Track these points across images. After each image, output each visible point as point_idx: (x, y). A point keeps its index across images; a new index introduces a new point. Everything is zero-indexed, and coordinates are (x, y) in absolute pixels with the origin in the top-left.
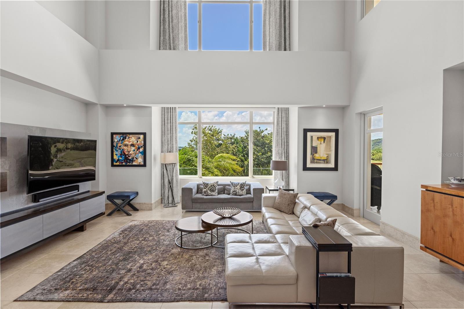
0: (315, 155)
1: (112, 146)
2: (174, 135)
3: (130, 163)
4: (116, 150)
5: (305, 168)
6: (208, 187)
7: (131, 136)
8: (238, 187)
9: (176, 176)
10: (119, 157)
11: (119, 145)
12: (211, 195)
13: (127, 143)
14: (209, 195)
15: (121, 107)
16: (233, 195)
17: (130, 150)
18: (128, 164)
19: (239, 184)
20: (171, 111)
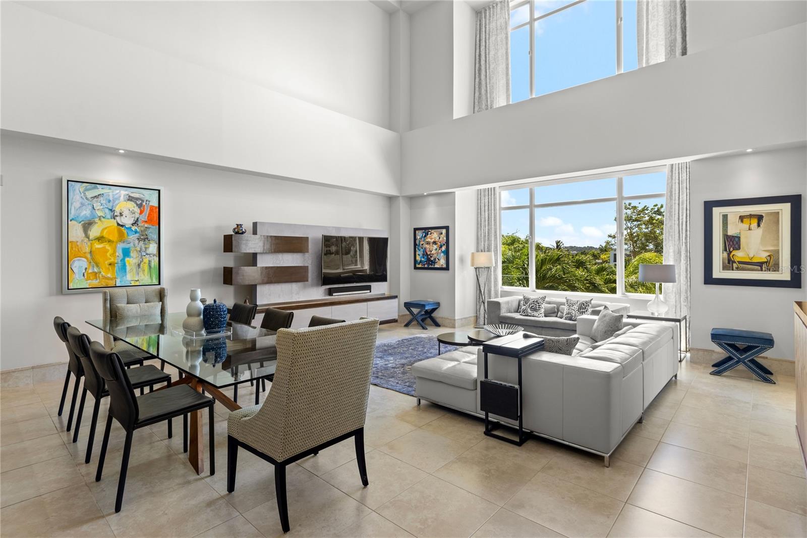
0: (734, 253)
1: (415, 245)
2: (493, 226)
3: (432, 265)
4: (418, 249)
5: (709, 279)
6: (529, 304)
7: (433, 232)
8: (576, 307)
9: (494, 287)
10: (421, 258)
11: (422, 243)
12: (533, 316)
13: (429, 240)
14: (530, 316)
15: (421, 197)
16: (566, 319)
17: (432, 249)
18: (430, 266)
19: (579, 303)
20: (489, 193)
